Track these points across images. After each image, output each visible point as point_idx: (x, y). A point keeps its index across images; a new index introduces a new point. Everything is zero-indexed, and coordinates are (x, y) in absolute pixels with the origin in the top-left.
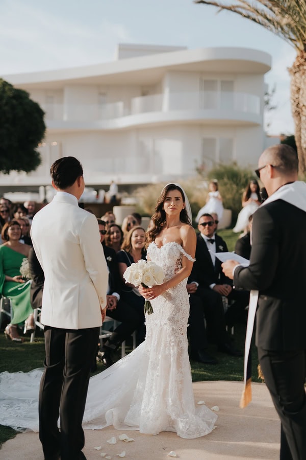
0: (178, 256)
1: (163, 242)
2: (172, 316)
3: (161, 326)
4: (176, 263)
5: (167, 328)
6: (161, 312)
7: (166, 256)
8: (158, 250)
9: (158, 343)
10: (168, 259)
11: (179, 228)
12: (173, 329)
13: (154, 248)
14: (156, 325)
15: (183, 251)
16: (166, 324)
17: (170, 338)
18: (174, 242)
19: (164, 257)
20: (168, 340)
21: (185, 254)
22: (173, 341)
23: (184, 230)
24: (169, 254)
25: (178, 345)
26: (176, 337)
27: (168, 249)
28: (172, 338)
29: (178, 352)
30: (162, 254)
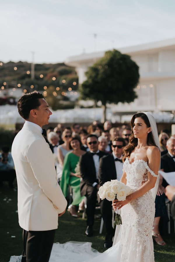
0: (144, 172)
1: (135, 159)
2: (138, 220)
3: (130, 227)
4: (143, 177)
5: (135, 230)
6: (131, 215)
7: (135, 171)
8: (130, 165)
9: (128, 241)
10: (137, 173)
11: (146, 149)
12: (139, 231)
13: (127, 163)
14: (128, 225)
15: (147, 167)
16: (134, 226)
17: (137, 237)
18: (142, 160)
19: (134, 172)
20: (135, 239)
21: (149, 170)
22: (138, 240)
23: (150, 150)
24: (137, 169)
25: (143, 244)
26: (142, 237)
27: (136, 166)
28: (138, 237)
29: (143, 250)
30: (132, 169)
